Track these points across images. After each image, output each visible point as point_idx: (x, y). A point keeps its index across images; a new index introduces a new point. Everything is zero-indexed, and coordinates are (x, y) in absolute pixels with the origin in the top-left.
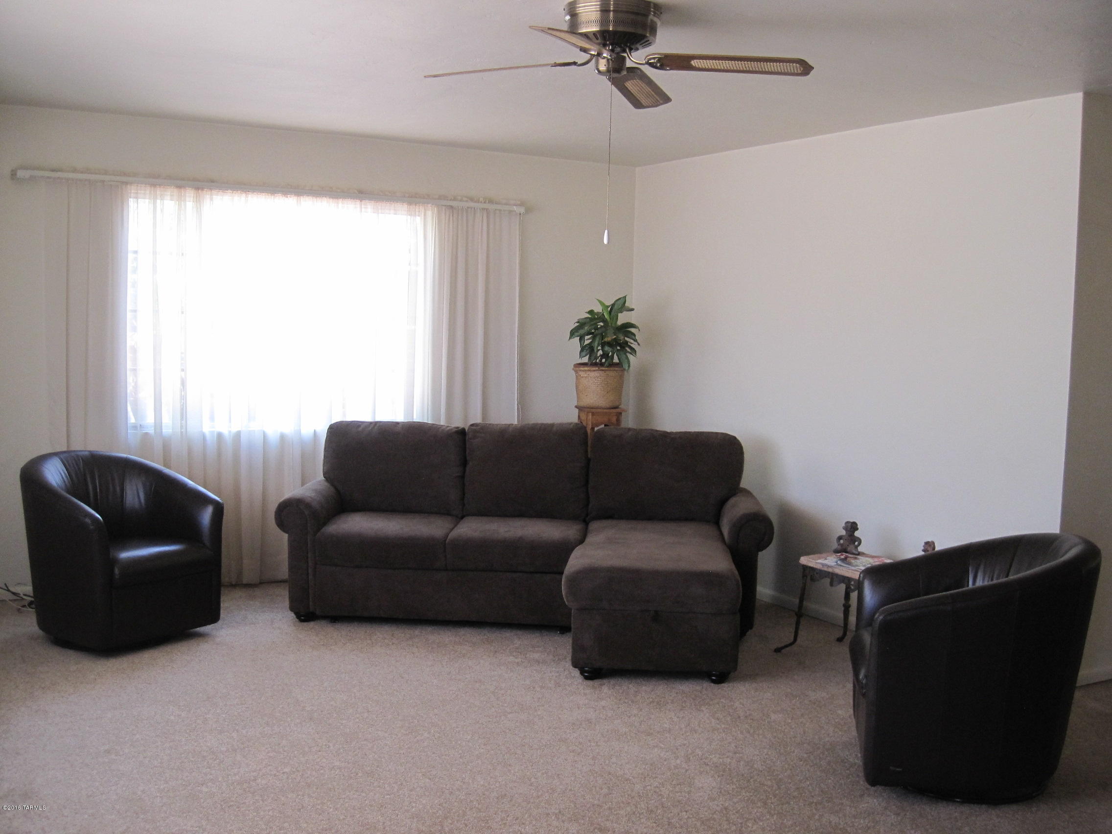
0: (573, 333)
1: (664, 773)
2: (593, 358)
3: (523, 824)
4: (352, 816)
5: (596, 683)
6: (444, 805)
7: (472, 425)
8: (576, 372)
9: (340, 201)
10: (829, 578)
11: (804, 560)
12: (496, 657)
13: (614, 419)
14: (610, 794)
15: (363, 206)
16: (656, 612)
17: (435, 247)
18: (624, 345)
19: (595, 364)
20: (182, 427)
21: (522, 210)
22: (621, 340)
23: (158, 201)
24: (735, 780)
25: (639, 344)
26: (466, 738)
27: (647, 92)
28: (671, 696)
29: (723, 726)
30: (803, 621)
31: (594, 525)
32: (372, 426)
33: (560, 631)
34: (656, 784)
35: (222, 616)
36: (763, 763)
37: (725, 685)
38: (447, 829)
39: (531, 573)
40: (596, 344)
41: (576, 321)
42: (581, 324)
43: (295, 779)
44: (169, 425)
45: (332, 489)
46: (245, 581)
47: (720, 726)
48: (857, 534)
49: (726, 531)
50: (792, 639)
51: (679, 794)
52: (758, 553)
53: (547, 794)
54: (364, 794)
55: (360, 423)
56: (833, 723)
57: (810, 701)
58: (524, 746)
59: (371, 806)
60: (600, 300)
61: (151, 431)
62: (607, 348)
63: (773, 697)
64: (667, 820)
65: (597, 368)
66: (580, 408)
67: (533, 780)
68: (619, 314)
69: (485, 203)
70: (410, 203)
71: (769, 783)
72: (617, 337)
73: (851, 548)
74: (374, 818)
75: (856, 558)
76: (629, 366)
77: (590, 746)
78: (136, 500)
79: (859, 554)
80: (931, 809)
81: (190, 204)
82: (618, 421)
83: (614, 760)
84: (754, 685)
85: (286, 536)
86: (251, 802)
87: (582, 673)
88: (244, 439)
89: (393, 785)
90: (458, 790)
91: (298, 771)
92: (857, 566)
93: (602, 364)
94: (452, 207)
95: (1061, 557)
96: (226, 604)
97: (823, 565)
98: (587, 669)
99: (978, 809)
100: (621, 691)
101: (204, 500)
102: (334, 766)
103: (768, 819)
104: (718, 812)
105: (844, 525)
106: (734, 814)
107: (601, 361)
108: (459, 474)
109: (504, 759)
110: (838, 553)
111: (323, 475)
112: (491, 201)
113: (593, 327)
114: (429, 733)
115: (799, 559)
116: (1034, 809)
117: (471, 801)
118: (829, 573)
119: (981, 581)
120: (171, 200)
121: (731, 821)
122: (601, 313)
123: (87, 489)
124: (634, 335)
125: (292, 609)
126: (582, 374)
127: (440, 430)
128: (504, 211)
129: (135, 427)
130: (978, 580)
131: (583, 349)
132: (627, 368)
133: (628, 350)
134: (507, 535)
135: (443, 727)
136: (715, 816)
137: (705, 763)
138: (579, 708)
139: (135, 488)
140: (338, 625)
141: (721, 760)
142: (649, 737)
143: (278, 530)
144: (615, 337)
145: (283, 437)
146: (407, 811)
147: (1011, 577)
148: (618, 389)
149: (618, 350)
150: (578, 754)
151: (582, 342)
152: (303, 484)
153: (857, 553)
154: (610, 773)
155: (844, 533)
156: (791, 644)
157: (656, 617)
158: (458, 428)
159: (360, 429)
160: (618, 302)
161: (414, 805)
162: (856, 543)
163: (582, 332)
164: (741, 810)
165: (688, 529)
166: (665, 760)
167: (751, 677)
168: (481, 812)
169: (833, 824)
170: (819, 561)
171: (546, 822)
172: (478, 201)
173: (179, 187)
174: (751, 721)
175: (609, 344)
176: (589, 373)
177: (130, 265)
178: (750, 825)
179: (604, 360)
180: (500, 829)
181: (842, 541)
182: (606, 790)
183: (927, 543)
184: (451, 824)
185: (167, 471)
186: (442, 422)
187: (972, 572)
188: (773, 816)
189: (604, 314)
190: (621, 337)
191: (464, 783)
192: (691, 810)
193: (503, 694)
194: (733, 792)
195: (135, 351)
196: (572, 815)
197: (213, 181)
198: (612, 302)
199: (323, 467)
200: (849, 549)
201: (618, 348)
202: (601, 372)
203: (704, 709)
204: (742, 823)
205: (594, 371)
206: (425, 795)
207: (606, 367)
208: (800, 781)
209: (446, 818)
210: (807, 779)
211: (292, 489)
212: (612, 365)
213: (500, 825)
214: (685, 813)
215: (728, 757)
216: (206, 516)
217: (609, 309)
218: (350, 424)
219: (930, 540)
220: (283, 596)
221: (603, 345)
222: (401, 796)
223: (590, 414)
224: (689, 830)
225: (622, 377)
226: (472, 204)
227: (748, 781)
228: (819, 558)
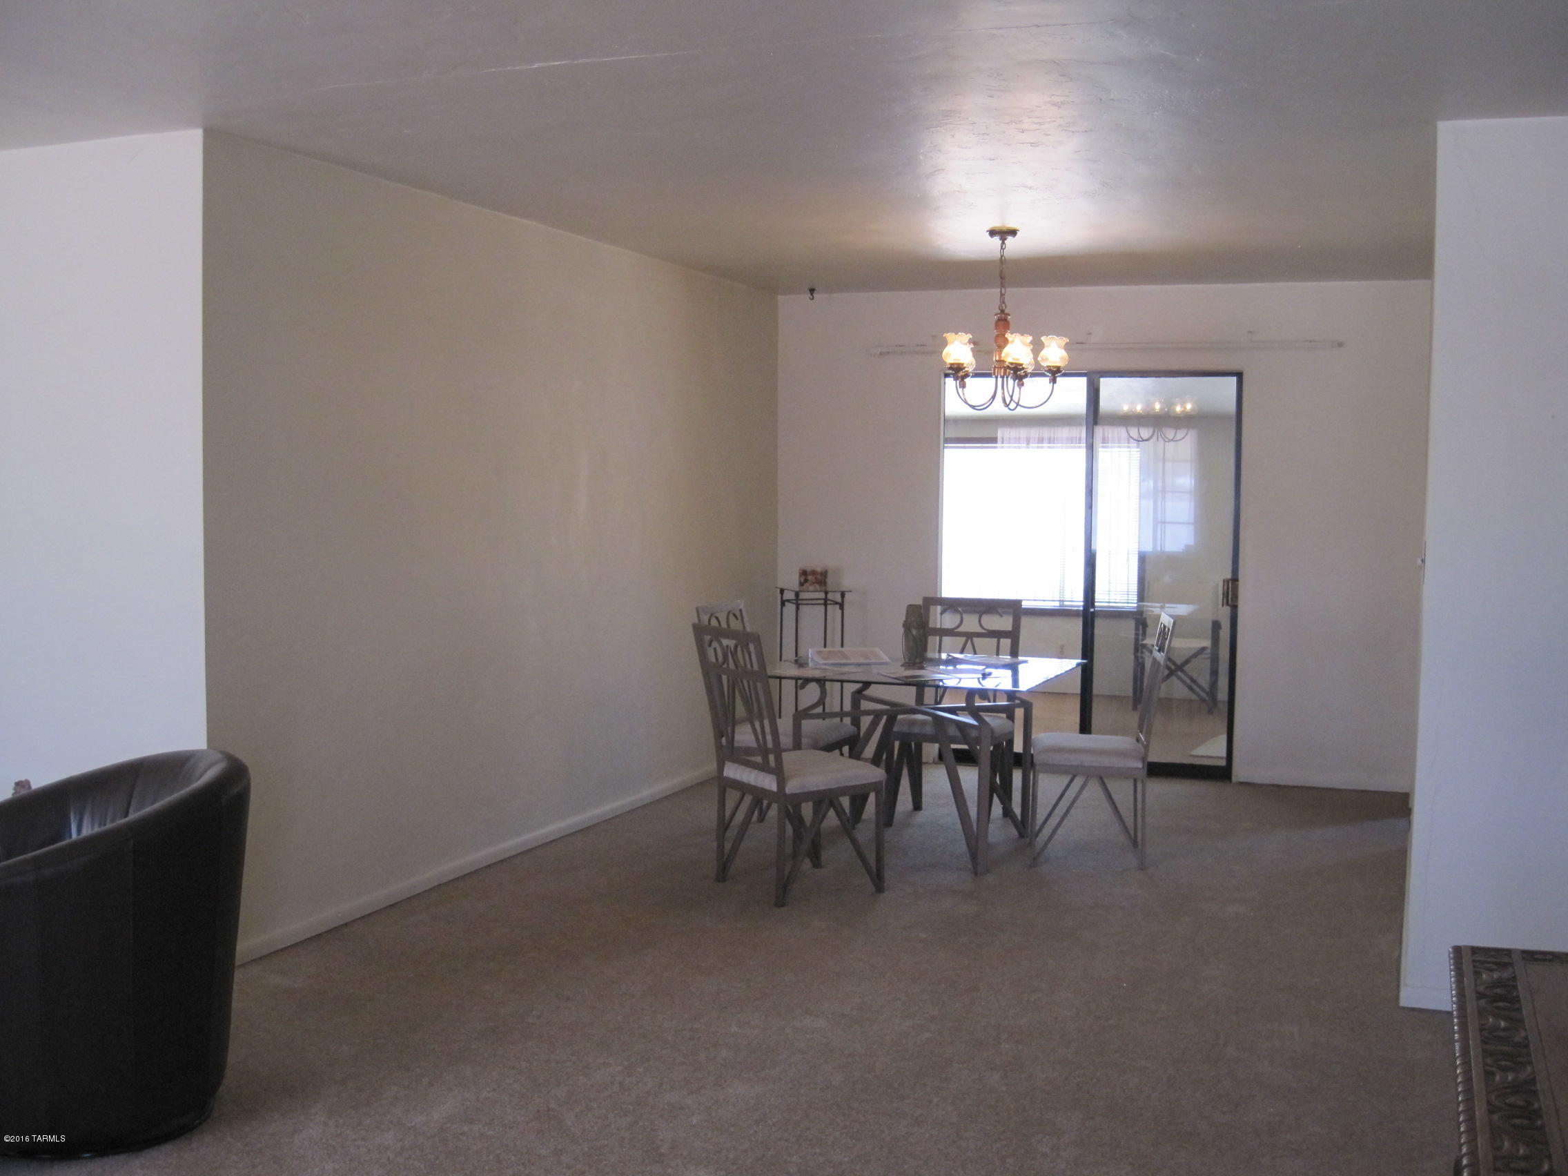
95: (196, 781)
116: (194, 1145)
119: (90, 826)
130: (82, 828)
147: (133, 816)
183: (19, 783)
187: (75, 817)
219: (22, 780)
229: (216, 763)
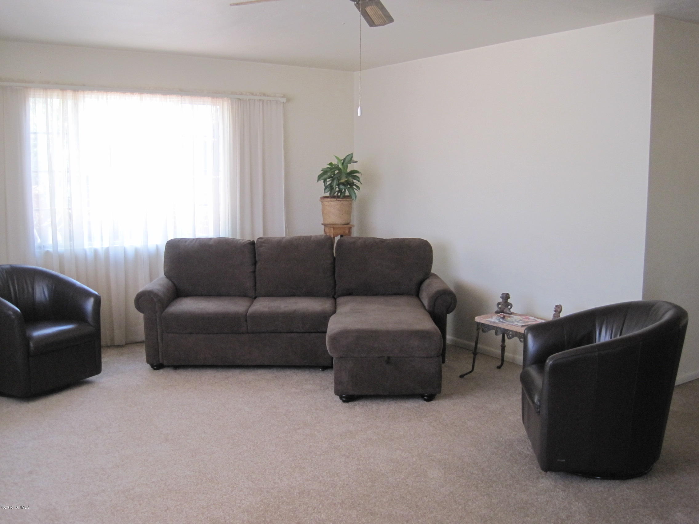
0: (319, 177)
1: (407, 468)
2: (332, 194)
3: (319, 512)
4: (203, 514)
5: (351, 404)
6: (264, 501)
7: (259, 238)
8: (322, 202)
9: (168, 96)
10: (494, 330)
11: (478, 319)
12: (283, 389)
13: (347, 231)
14: (374, 486)
15: (183, 100)
16: (389, 358)
17: (229, 124)
18: (352, 185)
19: (334, 197)
20: (70, 246)
21: (284, 100)
22: (350, 181)
23: (49, 100)
24: (453, 471)
25: (361, 184)
26: (272, 449)
27: (379, 14)
28: (400, 411)
29: (438, 432)
30: (478, 356)
31: (340, 300)
32: (195, 241)
33: (321, 369)
34: (402, 477)
35: (103, 368)
36: (469, 458)
37: (433, 402)
38: (268, 520)
39: (302, 333)
40: (335, 184)
41: (321, 170)
42: (325, 172)
43: (161, 486)
44: (62, 246)
45: (170, 283)
46: (116, 344)
47: (436, 432)
48: (509, 301)
49: (426, 302)
50: (470, 369)
51: (419, 483)
52: (447, 315)
53: (331, 489)
54: (208, 496)
55: (187, 240)
56: (508, 426)
57: (490, 411)
58: (311, 453)
59: (214, 504)
60: (336, 156)
61: (51, 249)
62: (341, 187)
63: (466, 409)
64: (415, 504)
65: (336, 199)
66: (325, 225)
67: (321, 478)
68: (349, 165)
69: (261, 96)
70: (213, 97)
71: (476, 472)
72: (349, 179)
73: (506, 310)
74: (217, 514)
75: (510, 317)
76: (356, 198)
77: (354, 451)
78: (43, 295)
79: (511, 313)
80: (584, 486)
81: (70, 102)
82: (350, 232)
83: (372, 460)
84: (452, 401)
85: (142, 315)
86: (132, 507)
87: (341, 398)
88: (111, 253)
89: (228, 488)
90: (272, 489)
91: (162, 480)
92: (513, 322)
93: (338, 197)
94: (240, 99)
95: (662, 318)
96: (105, 359)
97: (491, 322)
98: (344, 396)
99: (614, 484)
100: (368, 410)
101: (89, 294)
102: (186, 475)
103: (481, 499)
104: (447, 495)
105: (501, 295)
106: (458, 497)
107: (338, 194)
108: (252, 270)
109: (299, 464)
110: (499, 313)
111: (164, 274)
112: (264, 95)
113: (332, 173)
114: (247, 446)
115: (474, 318)
117: (282, 497)
118: (494, 327)
120: (58, 98)
121: (458, 502)
122: (336, 164)
123: (9, 290)
124: (359, 178)
125: (148, 362)
126: (326, 203)
127: (239, 242)
128: (273, 101)
129: (40, 247)
130: (603, 333)
131: (326, 188)
132: (354, 199)
133: (355, 187)
134: (286, 309)
135: (256, 441)
136: (446, 499)
137: (432, 459)
138: (343, 424)
139: (41, 287)
140: (179, 371)
141: (442, 457)
142: (391, 442)
143: (136, 311)
144: (347, 179)
145: (137, 251)
146: (240, 507)
148: (349, 212)
149: (348, 188)
150: (348, 457)
151: (326, 183)
152: (151, 281)
153: (510, 313)
154: (371, 471)
155: (501, 300)
156: (471, 372)
157: (388, 361)
158: (250, 240)
159: (187, 244)
160: (348, 157)
161: (244, 502)
162: (509, 307)
163: (325, 176)
164: (462, 494)
165: (401, 300)
166: (406, 459)
167: (449, 396)
168: (289, 505)
169: (525, 500)
170: (488, 319)
171: (335, 509)
172: (256, 95)
173: (63, 90)
174: (455, 427)
175: (343, 184)
176: (330, 202)
177: (32, 142)
178: (470, 504)
179: (339, 194)
180: (305, 517)
181: (500, 306)
182: (371, 483)
183: (557, 306)
184: (271, 516)
185: (62, 276)
186: (238, 237)
187: (598, 327)
188: (483, 496)
189: (339, 165)
190: (351, 179)
191: (275, 483)
192: (430, 495)
193: (292, 416)
194: (454, 479)
195: (37, 196)
196: (351, 503)
197: (84, 85)
198: (344, 157)
199: (164, 269)
200: (505, 311)
201: (349, 186)
202: (337, 202)
203: (423, 420)
204: (464, 503)
205: (334, 201)
206: (250, 494)
207: (341, 199)
208: (496, 469)
209: (267, 511)
210: (500, 468)
211: (144, 285)
212: (346, 197)
213: (304, 514)
214: (425, 498)
215: (445, 454)
216: (90, 304)
217: (342, 162)
218: (180, 240)
219: (558, 304)
220: (142, 353)
221: (339, 185)
222: (234, 496)
223: (332, 229)
224: (431, 510)
225: (351, 204)
226: (252, 97)
227: (463, 472)
228: (488, 318)
229: (669, 309)
